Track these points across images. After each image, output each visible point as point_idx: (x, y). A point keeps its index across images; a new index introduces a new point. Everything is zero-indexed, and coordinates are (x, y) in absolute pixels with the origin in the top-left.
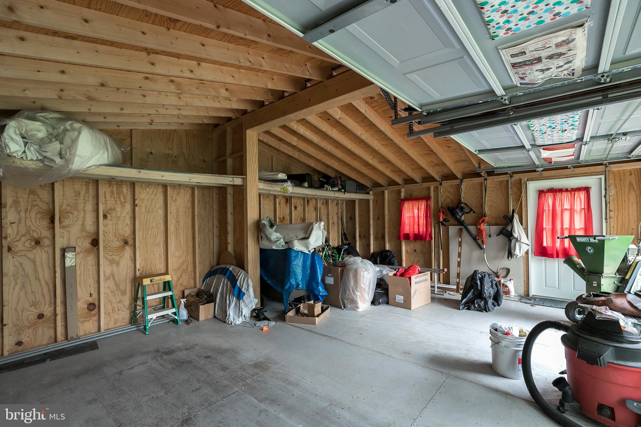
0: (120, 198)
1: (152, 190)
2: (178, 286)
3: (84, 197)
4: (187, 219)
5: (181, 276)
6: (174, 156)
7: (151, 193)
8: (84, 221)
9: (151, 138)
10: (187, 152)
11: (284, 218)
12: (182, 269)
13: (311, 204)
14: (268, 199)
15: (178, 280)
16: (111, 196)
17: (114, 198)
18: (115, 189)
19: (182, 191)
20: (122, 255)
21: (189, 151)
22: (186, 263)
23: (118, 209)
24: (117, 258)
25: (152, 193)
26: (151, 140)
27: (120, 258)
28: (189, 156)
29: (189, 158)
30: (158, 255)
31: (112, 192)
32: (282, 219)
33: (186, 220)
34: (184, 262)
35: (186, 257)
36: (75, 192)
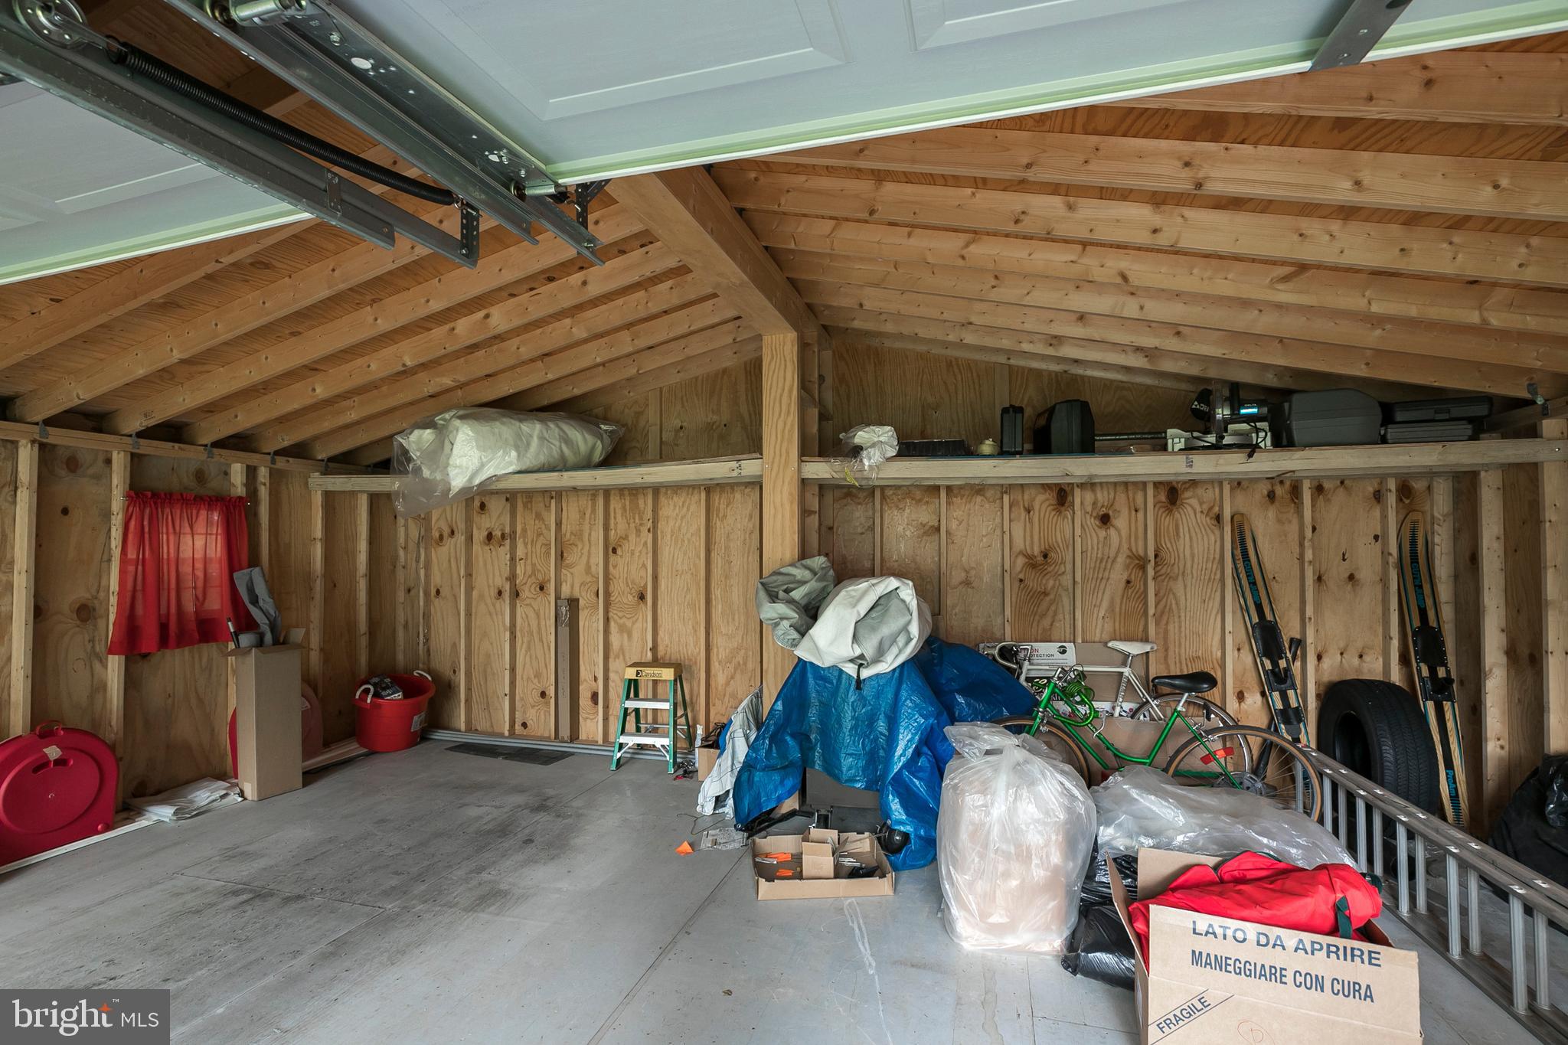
0: (634, 519)
1: (682, 499)
2: (727, 695)
3: (590, 519)
4: (746, 555)
5: (732, 678)
6: (723, 423)
7: (681, 504)
8: (589, 557)
9: (682, 399)
10: (749, 411)
11: (1045, 556)
12: (735, 661)
13: (1194, 502)
14: (979, 499)
15: (727, 684)
16: (622, 516)
17: (626, 517)
18: (627, 503)
19: (738, 496)
20: (634, 619)
21: (751, 409)
22: (743, 651)
23: (632, 537)
24: (629, 623)
25: (683, 505)
26: (683, 403)
27: (634, 623)
28: (753, 417)
29: (751, 422)
30: (691, 627)
31: (624, 508)
32: (1040, 559)
33: (745, 559)
34: (738, 649)
35: (743, 638)
36: (580, 511)
